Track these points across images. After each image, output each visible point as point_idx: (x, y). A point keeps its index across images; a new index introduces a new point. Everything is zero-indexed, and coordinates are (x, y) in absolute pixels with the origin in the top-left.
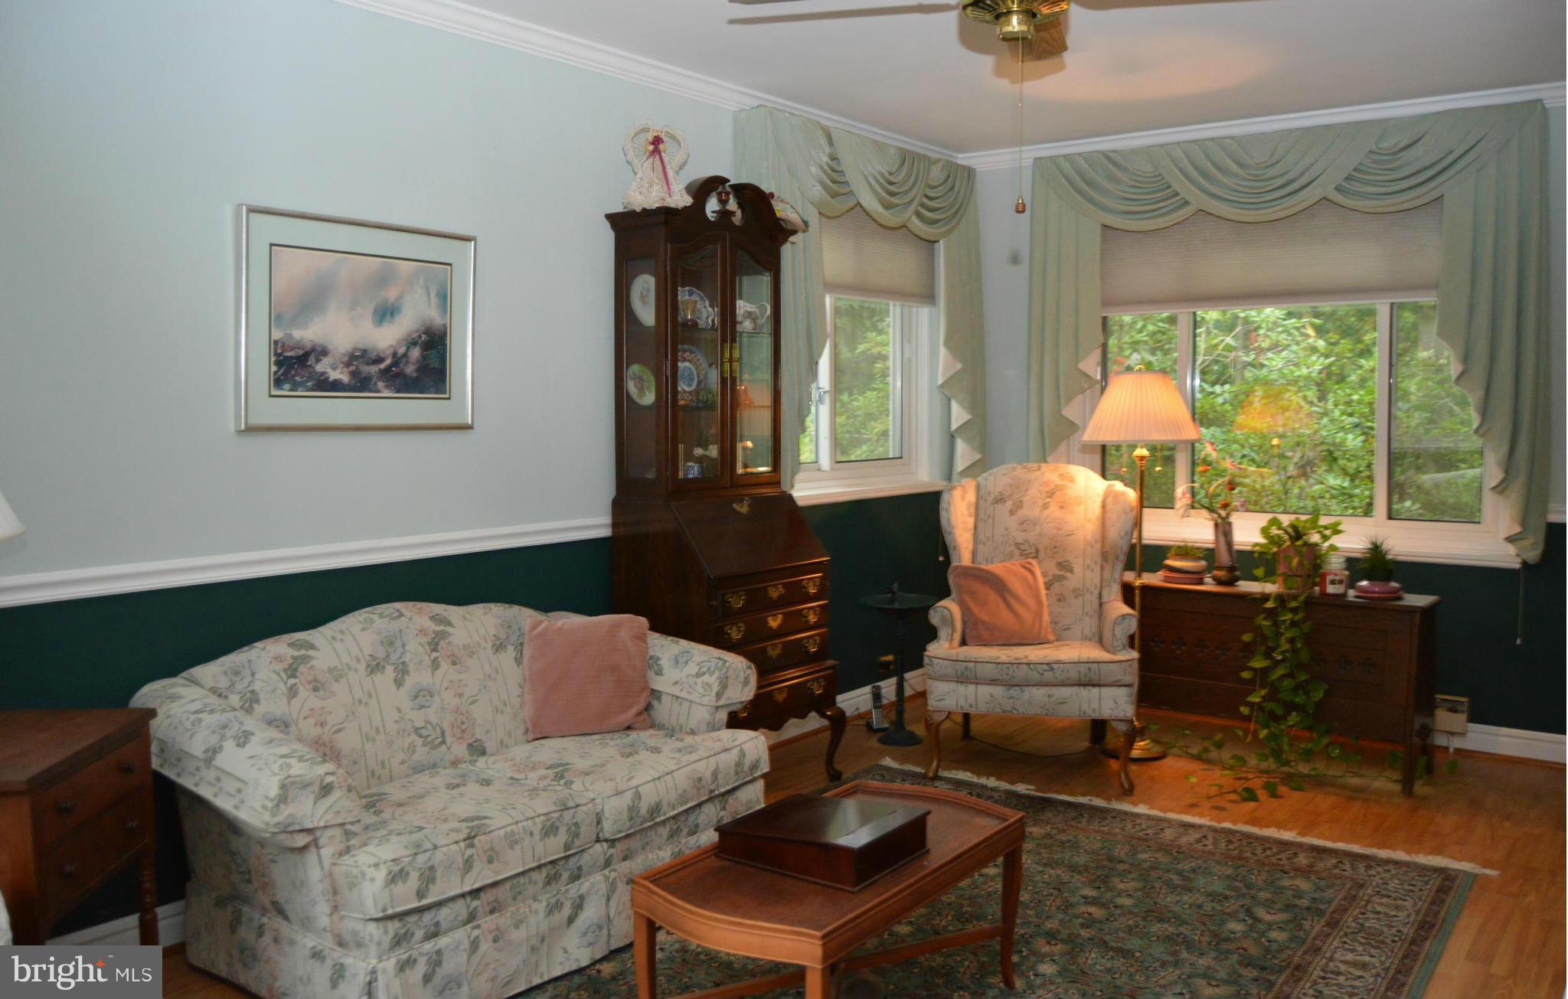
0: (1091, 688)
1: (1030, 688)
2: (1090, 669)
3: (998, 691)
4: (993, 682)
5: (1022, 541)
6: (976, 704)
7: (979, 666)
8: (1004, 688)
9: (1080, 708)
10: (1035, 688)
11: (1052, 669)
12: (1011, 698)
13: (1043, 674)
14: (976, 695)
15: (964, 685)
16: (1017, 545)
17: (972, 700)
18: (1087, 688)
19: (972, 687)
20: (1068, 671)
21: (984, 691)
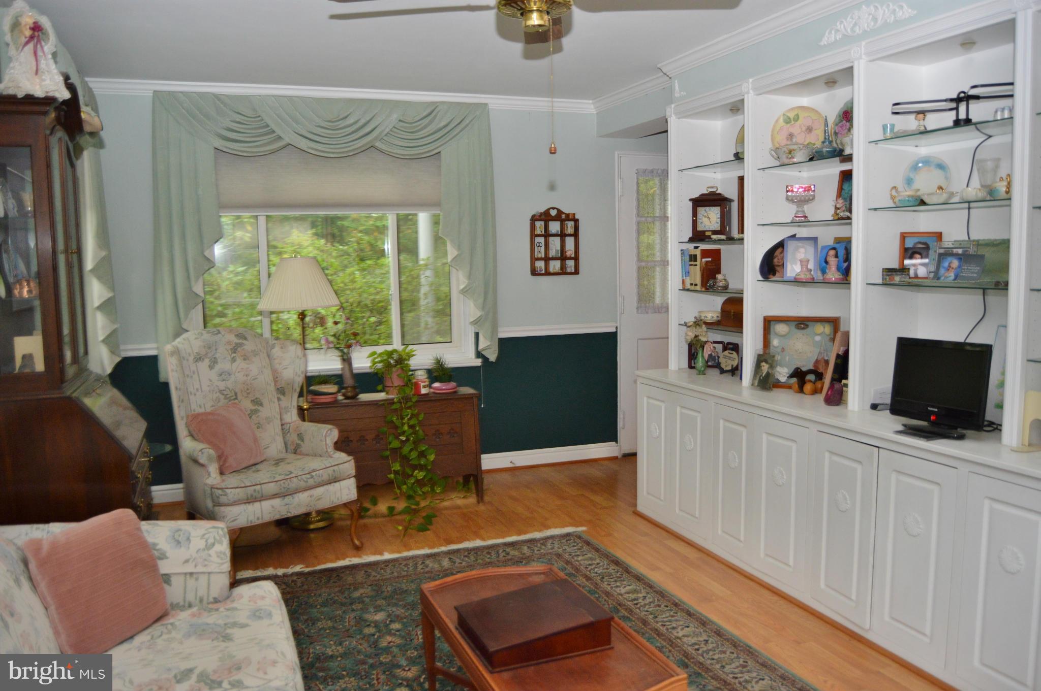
0: (334, 484)
1: (298, 494)
2: (334, 471)
3: (277, 502)
4: (275, 496)
5: (224, 388)
6: (262, 516)
7: (264, 486)
8: (281, 499)
9: (330, 500)
10: (301, 494)
11: (312, 477)
12: (287, 504)
13: (307, 482)
14: (261, 508)
15: (251, 504)
16: (221, 392)
17: (259, 514)
18: (332, 484)
19: (257, 505)
20: (322, 475)
21: (266, 504)
